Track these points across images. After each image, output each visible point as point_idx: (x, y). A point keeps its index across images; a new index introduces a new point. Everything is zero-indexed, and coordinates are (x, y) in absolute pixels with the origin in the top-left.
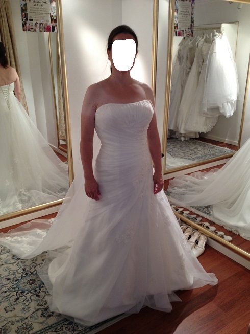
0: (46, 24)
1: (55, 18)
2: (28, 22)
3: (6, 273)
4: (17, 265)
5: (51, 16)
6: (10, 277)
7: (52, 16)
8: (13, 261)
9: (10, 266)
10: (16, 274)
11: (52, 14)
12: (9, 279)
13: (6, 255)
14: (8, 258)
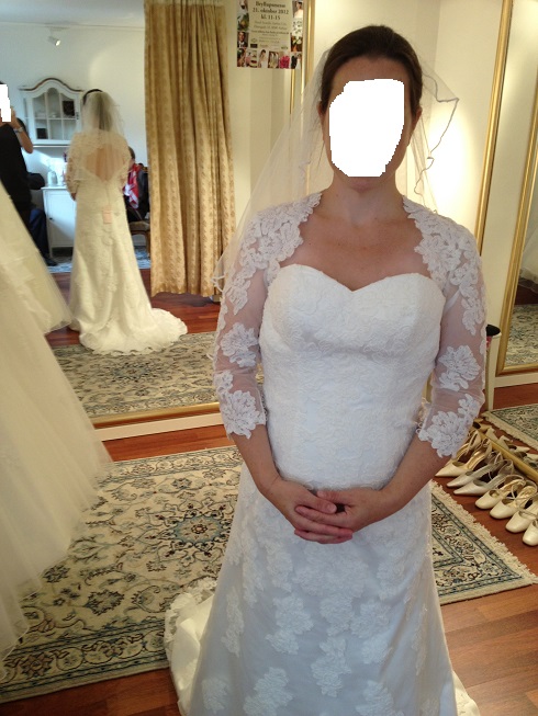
0: (282, 53)
1: (299, 42)
2: (249, 49)
3: (159, 508)
4: (180, 497)
5: (293, 39)
6: (164, 514)
7: (295, 38)
8: (173, 489)
9: (168, 497)
10: (176, 511)
11: (294, 34)
12: (162, 518)
13: (163, 477)
14: (167, 482)
